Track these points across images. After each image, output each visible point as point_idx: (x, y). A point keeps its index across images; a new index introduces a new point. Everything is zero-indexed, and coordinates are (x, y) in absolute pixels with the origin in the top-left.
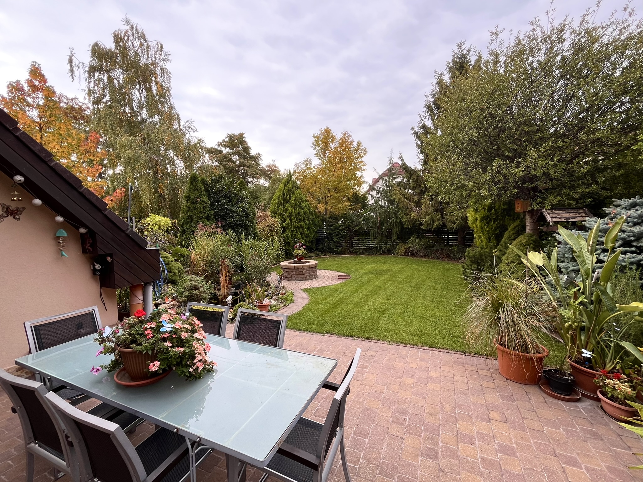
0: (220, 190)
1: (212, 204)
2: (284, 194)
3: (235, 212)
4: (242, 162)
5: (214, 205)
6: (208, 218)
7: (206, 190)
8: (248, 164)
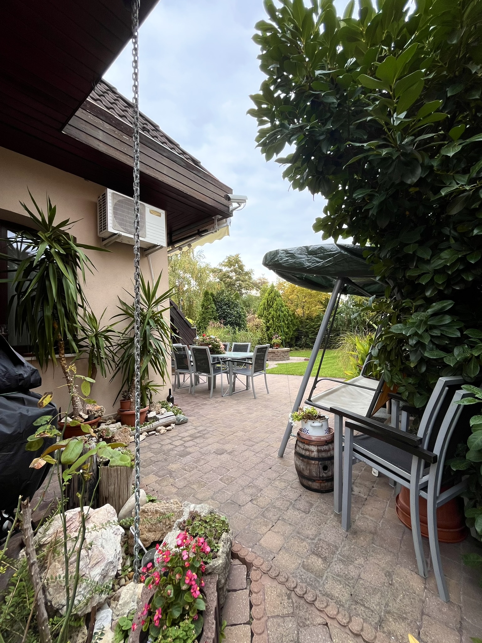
0: (222, 300)
1: (217, 310)
2: (268, 302)
3: (232, 314)
4: (238, 278)
5: (218, 310)
6: (215, 319)
7: (214, 300)
8: (242, 279)
